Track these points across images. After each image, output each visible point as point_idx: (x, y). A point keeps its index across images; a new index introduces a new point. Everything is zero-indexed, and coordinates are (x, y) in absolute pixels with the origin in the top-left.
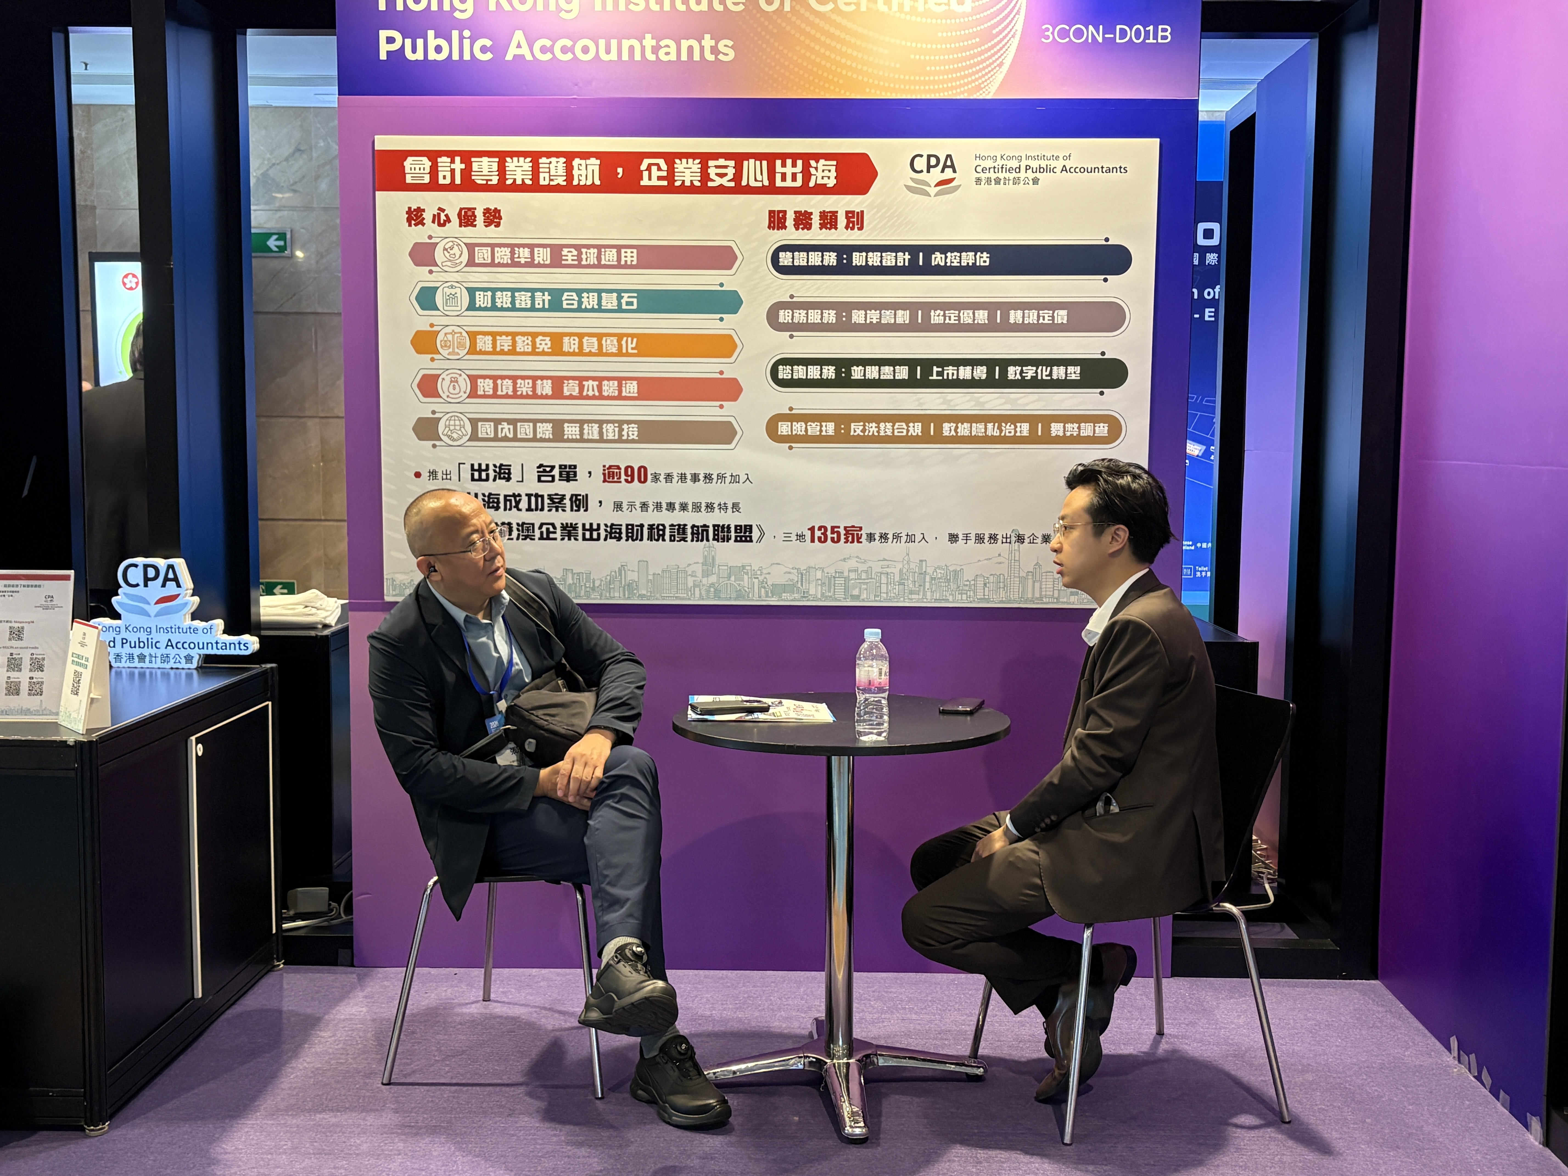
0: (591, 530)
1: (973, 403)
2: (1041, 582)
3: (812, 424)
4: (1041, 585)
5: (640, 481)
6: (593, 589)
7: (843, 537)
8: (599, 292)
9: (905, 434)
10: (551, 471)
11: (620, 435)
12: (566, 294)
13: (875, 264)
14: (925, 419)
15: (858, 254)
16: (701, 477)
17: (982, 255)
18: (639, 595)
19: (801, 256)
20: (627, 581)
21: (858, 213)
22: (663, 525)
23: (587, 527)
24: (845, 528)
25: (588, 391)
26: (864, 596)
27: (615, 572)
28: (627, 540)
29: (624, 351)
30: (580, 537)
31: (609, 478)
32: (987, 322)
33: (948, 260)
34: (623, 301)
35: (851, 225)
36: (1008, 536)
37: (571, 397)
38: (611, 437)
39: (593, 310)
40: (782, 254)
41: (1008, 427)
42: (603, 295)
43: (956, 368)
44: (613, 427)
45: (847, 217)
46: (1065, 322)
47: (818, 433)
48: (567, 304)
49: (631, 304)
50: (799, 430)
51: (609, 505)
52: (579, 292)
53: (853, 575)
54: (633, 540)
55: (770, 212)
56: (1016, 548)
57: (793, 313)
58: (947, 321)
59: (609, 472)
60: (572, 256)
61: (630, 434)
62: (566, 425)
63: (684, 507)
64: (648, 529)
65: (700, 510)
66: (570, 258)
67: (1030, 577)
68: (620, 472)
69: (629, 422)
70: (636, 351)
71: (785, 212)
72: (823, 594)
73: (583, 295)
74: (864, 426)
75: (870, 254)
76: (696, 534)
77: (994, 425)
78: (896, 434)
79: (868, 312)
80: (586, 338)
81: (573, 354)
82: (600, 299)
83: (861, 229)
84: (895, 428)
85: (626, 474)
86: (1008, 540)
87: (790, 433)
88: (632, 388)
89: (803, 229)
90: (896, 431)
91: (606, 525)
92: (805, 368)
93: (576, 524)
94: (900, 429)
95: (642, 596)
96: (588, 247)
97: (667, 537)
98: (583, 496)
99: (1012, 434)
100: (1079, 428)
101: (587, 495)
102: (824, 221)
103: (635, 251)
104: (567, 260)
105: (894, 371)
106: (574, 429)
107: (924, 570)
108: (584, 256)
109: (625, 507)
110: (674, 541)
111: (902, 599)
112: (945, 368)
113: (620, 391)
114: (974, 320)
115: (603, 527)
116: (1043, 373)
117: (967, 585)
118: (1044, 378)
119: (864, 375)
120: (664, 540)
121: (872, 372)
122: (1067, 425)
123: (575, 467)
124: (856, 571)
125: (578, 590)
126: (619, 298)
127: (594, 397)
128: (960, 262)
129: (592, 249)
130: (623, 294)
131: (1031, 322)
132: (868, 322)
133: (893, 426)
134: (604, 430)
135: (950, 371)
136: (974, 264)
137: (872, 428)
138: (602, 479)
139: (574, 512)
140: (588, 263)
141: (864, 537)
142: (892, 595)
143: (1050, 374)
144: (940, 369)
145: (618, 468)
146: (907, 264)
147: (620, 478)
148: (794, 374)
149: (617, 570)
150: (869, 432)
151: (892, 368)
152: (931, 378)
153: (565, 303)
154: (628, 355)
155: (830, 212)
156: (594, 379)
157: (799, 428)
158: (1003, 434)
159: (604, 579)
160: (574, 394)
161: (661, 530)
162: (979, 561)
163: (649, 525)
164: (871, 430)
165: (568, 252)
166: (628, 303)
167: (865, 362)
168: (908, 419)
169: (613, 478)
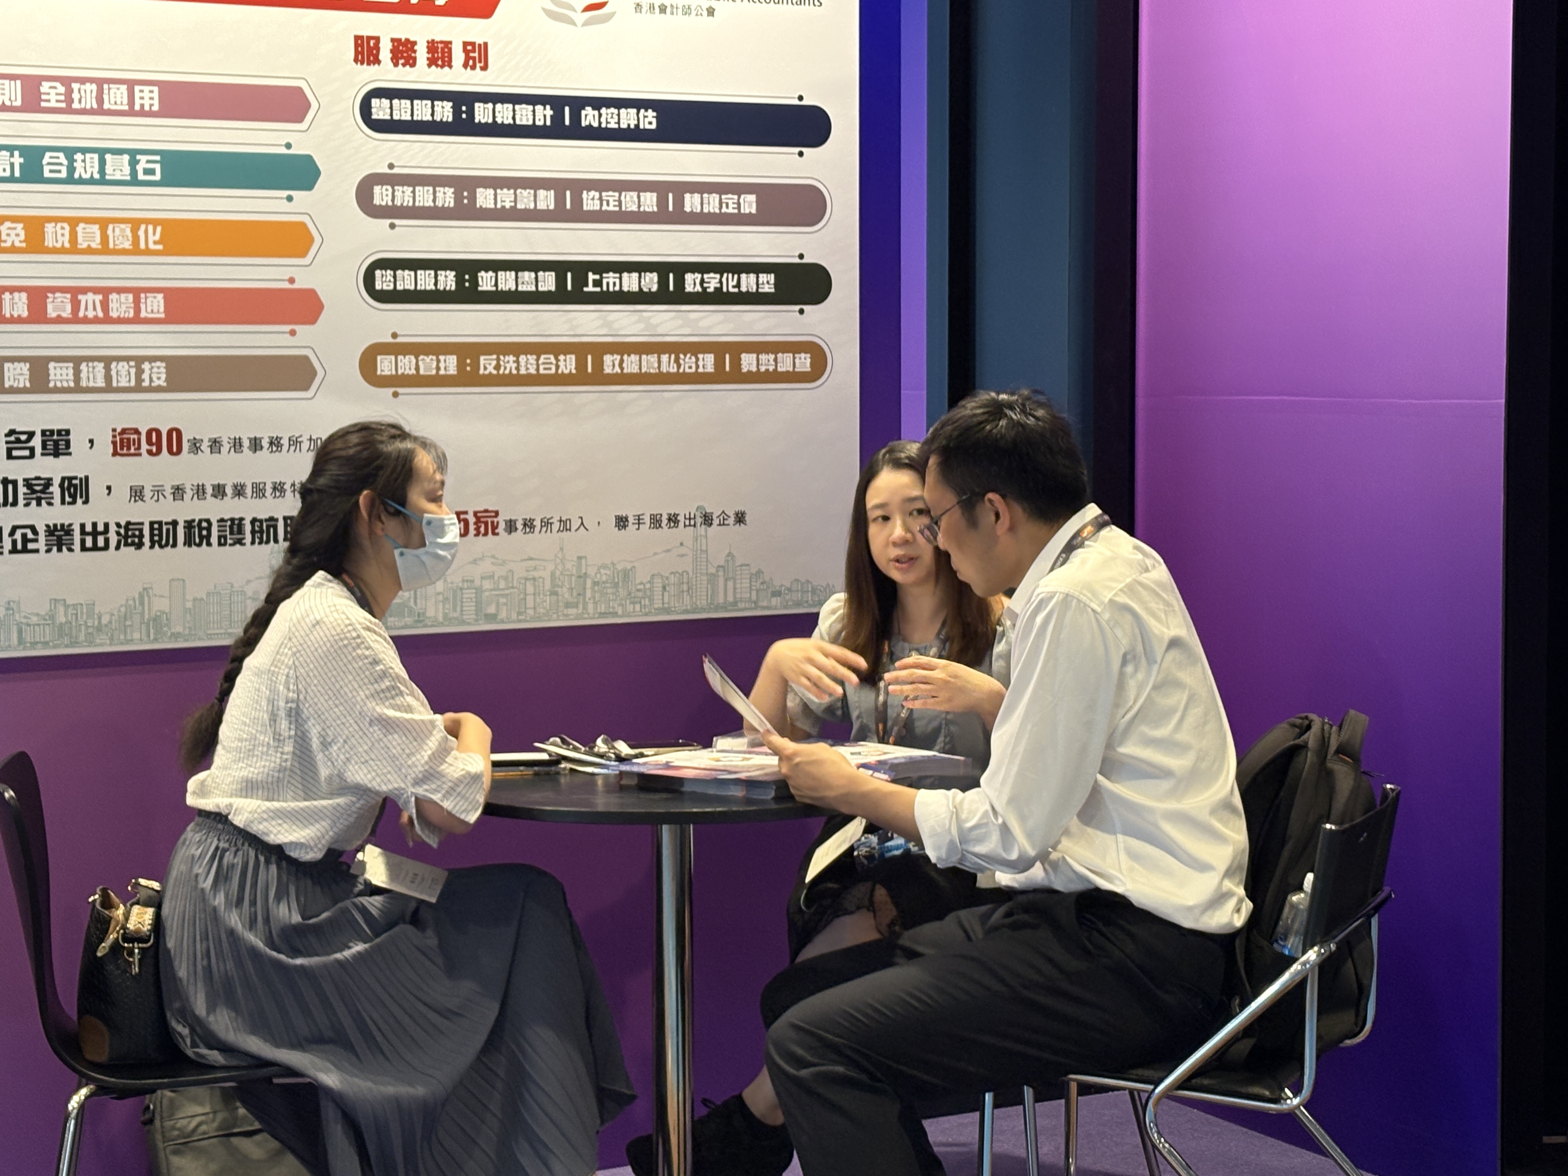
0: (95, 533)
1: (641, 326)
2: (735, 580)
3: (425, 358)
4: (735, 584)
5: (170, 451)
6: (99, 629)
7: (472, 527)
8: (102, 153)
9: (553, 371)
10: (29, 440)
11: (139, 379)
12: (48, 154)
13: (506, 122)
14: (579, 350)
15: (481, 105)
16: (265, 443)
17: (646, 114)
18: (173, 634)
19: (403, 105)
20: (153, 614)
21: (480, 45)
22: (208, 521)
23: (89, 528)
24: (475, 514)
25: (86, 309)
26: (503, 615)
27: (134, 599)
28: (152, 547)
29: (142, 246)
30: (77, 546)
31: (122, 449)
32: (655, 209)
33: (603, 120)
34: (140, 168)
35: (471, 63)
36: (692, 516)
37: (59, 320)
38: (124, 383)
39: (91, 181)
40: (375, 102)
41: (687, 359)
42: (108, 157)
43: (618, 275)
44: (126, 367)
45: (465, 50)
46: (754, 211)
47: (434, 372)
48: (51, 171)
49: (152, 172)
50: (407, 368)
51: (122, 492)
52: (70, 153)
53: (487, 585)
54: (161, 547)
55: (357, 38)
56: (703, 533)
57: (394, 191)
58: (605, 207)
59: (122, 440)
60: (57, 94)
61: (155, 379)
62: (52, 365)
63: (239, 491)
64: (185, 527)
65: (264, 495)
66: (53, 97)
67: (721, 573)
68: (139, 440)
69: (152, 359)
70: (160, 247)
71: (377, 39)
72: (445, 616)
73: (75, 157)
74: (498, 360)
75: (499, 106)
76: (258, 532)
77: (670, 358)
78: (542, 371)
79: (499, 191)
80: (82, 225)
81: (62, 251)
82: (102, 163)
83: (485, 68)
84: (541, 361)
85: (149, 442)
86: (692, 522)
87: (394, 372)
88: (155, 305)
89: (404, 65)
90: (541, 367)
91: (118, 525)
92: (412, 273)
93: (70, 525)
94: (547, 364)
95: (176, 636)
96: (83, 81)
97: (214, 539)
98: (81, 480)
99: (693, 370)
100: (776, 360)
101: (87, 478)
102: (433, 56)
103: (156, 89)
104: (49, 101)
105: (536, 278)
106: (64, 371)
107: (584, 571)
108: (76, 96)
109: (148, 493)
110: (225, 544)
111: (555, 616)
112: (604, 275)
113: (137, 310)
114: (639, 206)
115: (113, 528)
116: (729, 283)
117: (639, 590)
118: (731, 290)
119: (496, 285)
120: (209, 544)
121: (507, 281)
122: (760, 356)
123: (68, 432)
124: (492, 577)
125: (74, 634)
126: (133, 163)
127: (96, 320)
128: (619, 123)
129: (88, 85)
130: (138, 157)
131: (712, 211)
132: (499, 206)
133: (538, 360)
134: (113, 373)
135: (610, 280)
136: (637, 126)
137: (509, 364)
138: (111, 450)
139: (66, 506)
140: (83, 106)
141: (502, 525)
142: (542, 611)
143: (738, 285)
144: (597, 277)
145: (137, 431)
146: (548, 123)
147: (139, 448)
148: (398, 283)
149: (137, 596)
150: (505, 368)
151: (533, 275)
152: (585, 289)
153: (46, 169)
154: (148, 252)
155: (441, 42)
156: (96, 290)
157: (407, 364)
158: (681, 370)
159: (116, 613)
160: (64, 315)
161: (204, 528)
162: (656, 554)
163: (185, 522)
164: (508, 366)
165: (51, 87)
166: (147, 172)
167: (496, 266)
168: (558, 349)
169: (129, 448)
